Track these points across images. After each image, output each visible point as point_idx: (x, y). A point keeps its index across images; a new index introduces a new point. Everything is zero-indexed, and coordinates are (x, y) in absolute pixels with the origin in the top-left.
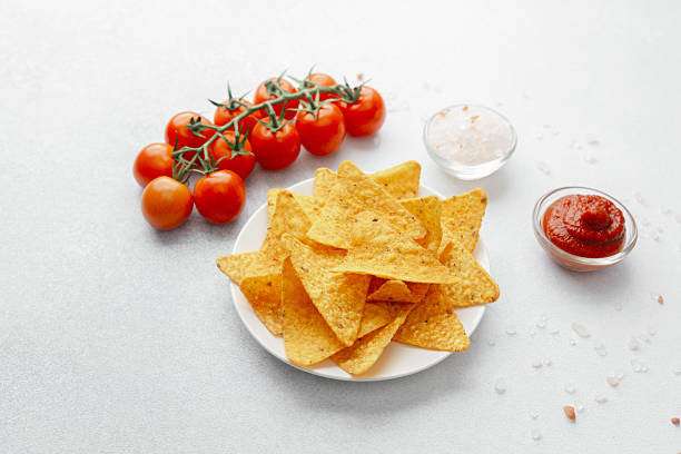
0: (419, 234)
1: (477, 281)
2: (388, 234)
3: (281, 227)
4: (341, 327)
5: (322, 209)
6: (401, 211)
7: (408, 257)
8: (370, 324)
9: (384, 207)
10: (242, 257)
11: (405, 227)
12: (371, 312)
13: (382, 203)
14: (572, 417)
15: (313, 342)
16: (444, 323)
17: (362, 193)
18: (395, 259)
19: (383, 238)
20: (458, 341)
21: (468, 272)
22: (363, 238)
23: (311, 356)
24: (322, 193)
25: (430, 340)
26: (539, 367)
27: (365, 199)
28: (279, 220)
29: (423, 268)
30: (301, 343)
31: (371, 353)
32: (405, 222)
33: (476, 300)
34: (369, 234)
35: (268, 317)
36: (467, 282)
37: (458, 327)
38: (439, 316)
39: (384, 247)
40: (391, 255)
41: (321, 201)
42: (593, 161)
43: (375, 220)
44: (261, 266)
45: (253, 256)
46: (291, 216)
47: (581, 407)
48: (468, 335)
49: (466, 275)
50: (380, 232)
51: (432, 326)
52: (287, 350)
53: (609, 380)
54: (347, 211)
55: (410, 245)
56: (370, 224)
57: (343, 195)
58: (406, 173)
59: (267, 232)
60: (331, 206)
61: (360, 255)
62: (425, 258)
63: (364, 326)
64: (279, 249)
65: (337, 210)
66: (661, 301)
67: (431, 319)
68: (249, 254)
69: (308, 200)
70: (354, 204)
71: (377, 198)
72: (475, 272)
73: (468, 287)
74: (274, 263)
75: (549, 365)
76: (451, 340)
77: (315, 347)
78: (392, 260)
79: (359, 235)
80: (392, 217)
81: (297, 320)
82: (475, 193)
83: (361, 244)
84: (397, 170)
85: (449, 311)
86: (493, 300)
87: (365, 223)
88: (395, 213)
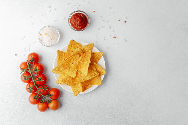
0: (78, 56)
1: (89, 47)
2: (77, 61)
3: (68, 82)
4: (95, 75)
5: (64, 73)
6: (72, 58)
7: (83, 59)
8: (94, 69)
9: (70, 60)
10: (73, 91)
14: (115, 37)
15: (96, 80)
16: (96, 55)
17: (65, 64)
19: (77, 63)
20: (101, 54)
21: (86, 48)
23: (99, 81)
24: (59, 72)
26: (104, 40)
27: (67, 64)
28: (66, 82)
29: (86, 57)
30: (95, 82)
31: (100, 70)
32: (75, 58)
33: (92, 48)
34: (75, 65)
36: (88, 48)
37: (97, 53)
38: (94, 55)
39: (80, 63)
40: (82, 62)
41: (62, 73)
42: (55, 9)
43: (73, 63)
44: (76, 87)
45: (73, 88)
46: (66, 80)
47: (114, 35)
48: (99, 51)
50: (76, 63)
51: (96, 57)
52: (97, 85)
53: (109, 28)
54: (67, 68)
55: (80, 58)
57: (63, 68)
59: (68, 85)
62: (84, 56)
63: (94, 70)
64: (72, 83)
65: (66, 70)
66: (94, 11)
67: (94, 57)
68: (72, 89)
69: (61, 76)
71: (67, 62)
72: (87, 46)
75: (104, 38)
77: (97, 80)
78: (83, 62)
79: (75, 67)
81: (90, 82)
82: (71, 41)
83: (77, 67)
84: (58, 55)
85: (93, 53)
86: (94, 45)
87: (73, 65)
88: (72, 59)
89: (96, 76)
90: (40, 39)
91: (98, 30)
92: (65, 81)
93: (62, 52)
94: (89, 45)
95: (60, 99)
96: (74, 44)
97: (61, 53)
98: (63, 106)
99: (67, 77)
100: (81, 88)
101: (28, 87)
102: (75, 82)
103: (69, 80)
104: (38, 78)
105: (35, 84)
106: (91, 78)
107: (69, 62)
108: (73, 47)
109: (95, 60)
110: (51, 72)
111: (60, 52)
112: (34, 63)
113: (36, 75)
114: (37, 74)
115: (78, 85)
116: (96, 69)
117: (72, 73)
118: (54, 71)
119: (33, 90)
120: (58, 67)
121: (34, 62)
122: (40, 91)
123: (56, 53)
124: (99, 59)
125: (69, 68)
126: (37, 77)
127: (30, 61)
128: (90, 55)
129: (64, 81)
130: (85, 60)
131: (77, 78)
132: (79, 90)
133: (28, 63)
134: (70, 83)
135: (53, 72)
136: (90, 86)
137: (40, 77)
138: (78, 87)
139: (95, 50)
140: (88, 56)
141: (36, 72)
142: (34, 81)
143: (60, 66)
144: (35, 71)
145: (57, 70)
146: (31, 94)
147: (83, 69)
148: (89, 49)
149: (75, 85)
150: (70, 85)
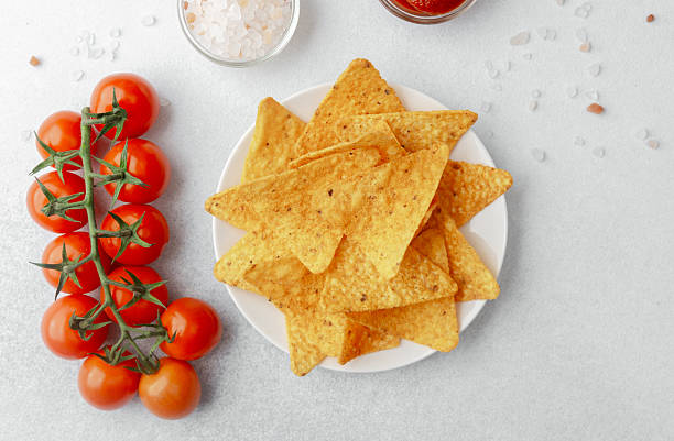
0: (372, 159)
1: (444, 124)
2: (355, 188)
3: (278, 288)
4: (436, 288)
5: (268, 232)
6: (334, 160)
7: (393, 184)
8: (438, 254)
9: (320, 174)
10: (294, 342)
11: (354, 166)
12: (424, 245)
13: (312, 175)
15: (431, 317)
16: (467, 179)
17: (288, 188)
18: (388, 198)
19: (356, 197)
20: (498, 181)
21: (427, 125)
22: (344, 214)
23: (448, 327)
24: (241, 218)
25: (478, 203)
26: (536, 107)
27: (296, 189)
28: (267, 287)
29: (415, 176)
30: (423, 327)
31: (467, 266)
32: (350, 164)
33: (459, 133)
34: (343, 207)
35: (375, 343)
36: (436, 132)
37: (480, 170)
38: (457, 179)
39: (368, 200)
40: (381, 199)
41: (257, 227)
43: (330, 193)
44: (312, 327)
45: (294, 328)
46: (272, 274)
47: (595, 96)
48: (492, 165)
49: (428, 128)
50: (348, 196)
51: (463, 192)
52: (430, 346)
54: (294, 210)
55: (381, 174)
56: (333, 201)
58: (268, 117)
59: (272, 303)
60: (277, 224)
61: (360, 228)
62: (404, 166)
63: (438, 260)
64: (299, 299)
65: (285, 221)
67: (455, 189)
68: (290, 333)
69: (248, 241)
70: (291, 201)
71: (304, 177)
72: (434, 119)
73: (441, 134)
74: (311, 310)
75: (540, 95)
76: (492, 185)
77: (436, 318)
78: (389, 201)
79: (338, 218)
80: (335, 173)
81: (394, 319)
82: (352, 68)
83: (349, 219)
84: (261, 125)
85: (456, 166)
86: (473, 121)
87: (327, 204)
88: (333, 167)
89: (438, 295)
90: (186, 6)
91: (516, 41)
92: (261, 276)
93: (289, 117)
94: (445, 114)
95: (213, 362)
96: (365, 84)
97: (279, 119)
98: (216, 404)
99: (278, 262)
100: (336, 334)
101: (56, 257)
102: (312, 298)
103: (285, 278)
104: (121, 223)
105: (93, 250)
106: (408, 300)
107: (314, 180)
108: (353, 101)
109: (458, 207)
110: (203, 206)
111: (276, 113)
112: (117, 136)
113: (115, 203)
114: (120, 198)
115: (328, 318)
116: (445, 259)
117: (315, 243)
118: (214, 207)
119: (77, 282)
120: (246, 190)
121: (120, 127)
122: (113, 298)
123: (256, 110)
124: (480, 205)
125: (303, 214)
126: (115, 215)
127: (100, 116)
128: (436, 172)
129: (257, 277)
130: (406, 192)
131: (334, 281)
132: (325, 348)
133: (89, 128)
134: (287, 293)
135: (209, 210)
136: (389, 337)
137: (132, 220)
138: (323, 330)
139: (473, 151)
140: (427, 176)
141: (118, 185)
142: (97, 237)
143: (257, 189)
144: (113, 178)
145: (236, 204)
146: (62, 295)
147: (379, 241)
148: (440, 138)
149: (309, 313)
150: (281, 306)
